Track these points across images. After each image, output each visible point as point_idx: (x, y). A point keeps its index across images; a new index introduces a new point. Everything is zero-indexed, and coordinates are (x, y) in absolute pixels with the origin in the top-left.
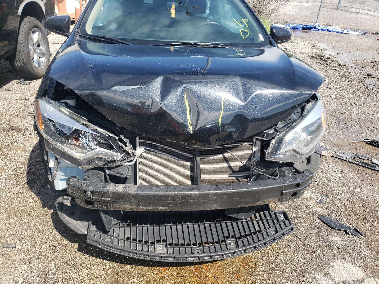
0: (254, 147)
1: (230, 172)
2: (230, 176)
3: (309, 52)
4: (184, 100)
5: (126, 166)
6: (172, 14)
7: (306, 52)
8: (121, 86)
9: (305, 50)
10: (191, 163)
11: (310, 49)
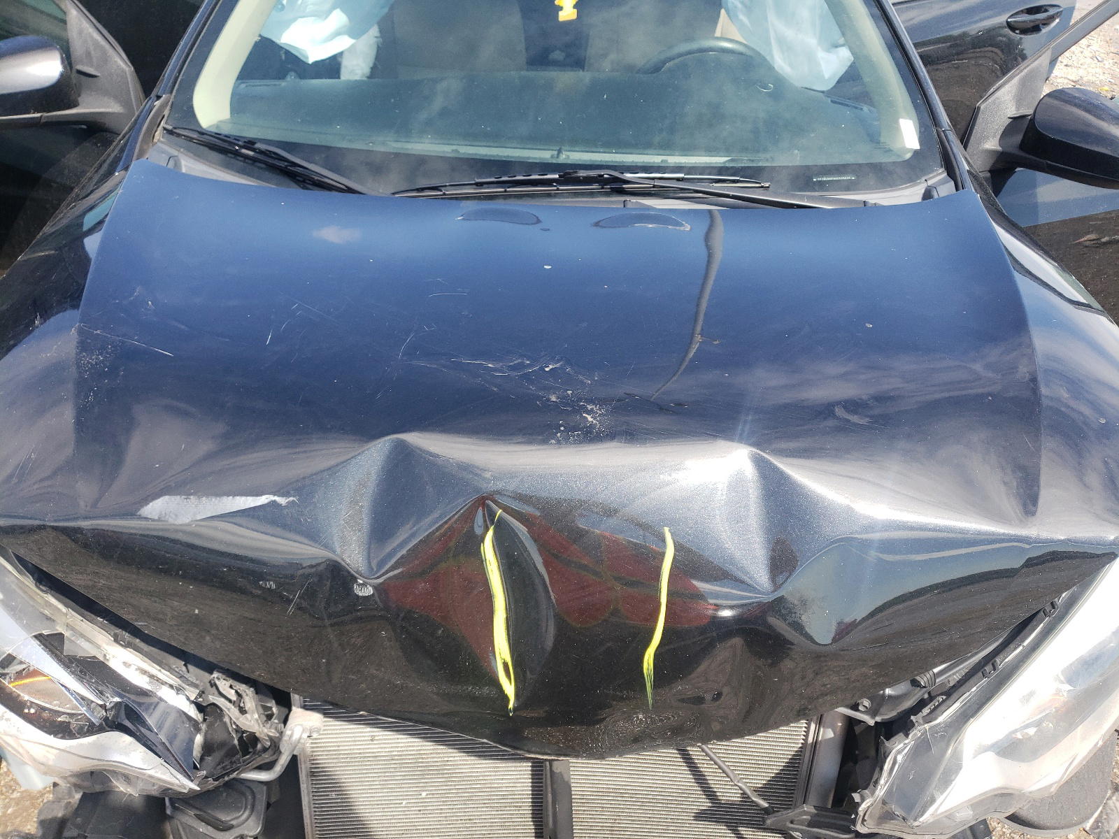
0: (813, 726)
1: (705, 804)
2: (701, 816)
3: (1102, 77)
4: (481, 562)
5: (248, 784)
6: (561, 8)
7: (1094, 79)
8: (188, 494)
9: (1090, 70)
10: (532, 766)
11: (1107, 66)
